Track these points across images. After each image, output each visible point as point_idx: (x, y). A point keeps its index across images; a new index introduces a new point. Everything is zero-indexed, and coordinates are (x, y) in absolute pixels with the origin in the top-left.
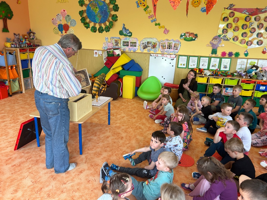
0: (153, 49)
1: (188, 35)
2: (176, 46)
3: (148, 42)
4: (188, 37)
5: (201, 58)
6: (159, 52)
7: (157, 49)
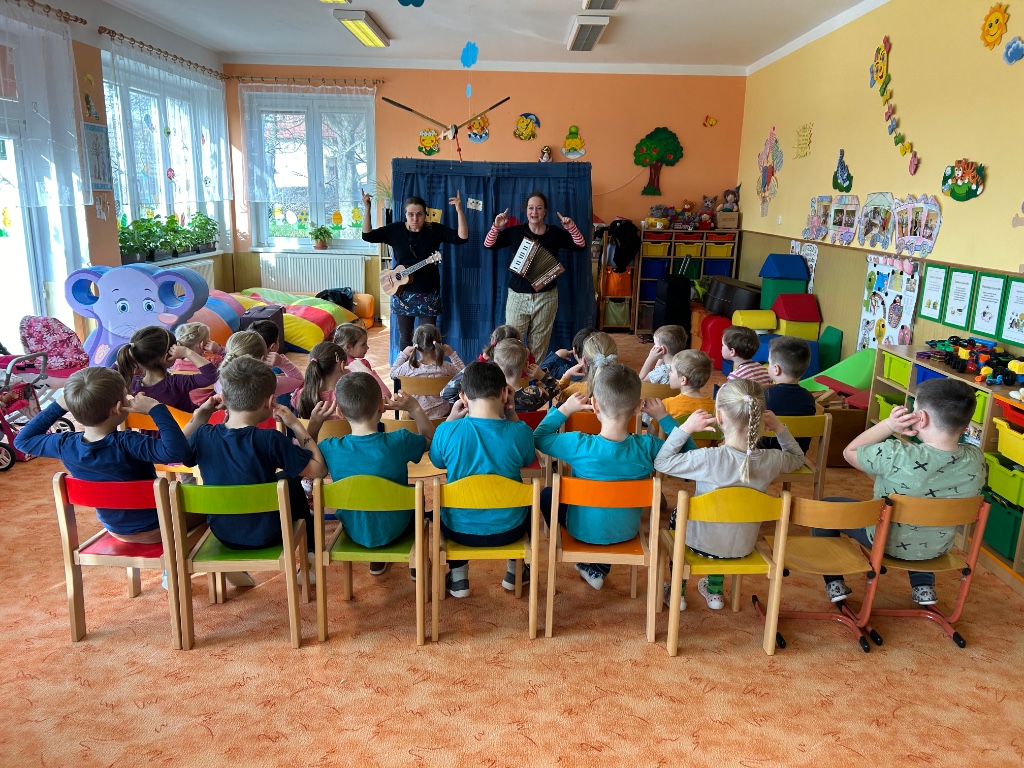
0: (882, 237)
1: (960, 173)
2: (929, 225)
3: (876, 211)
4: (960, 183)
5: (983, 278)
6: (892, 249)
7: (889, 236)
